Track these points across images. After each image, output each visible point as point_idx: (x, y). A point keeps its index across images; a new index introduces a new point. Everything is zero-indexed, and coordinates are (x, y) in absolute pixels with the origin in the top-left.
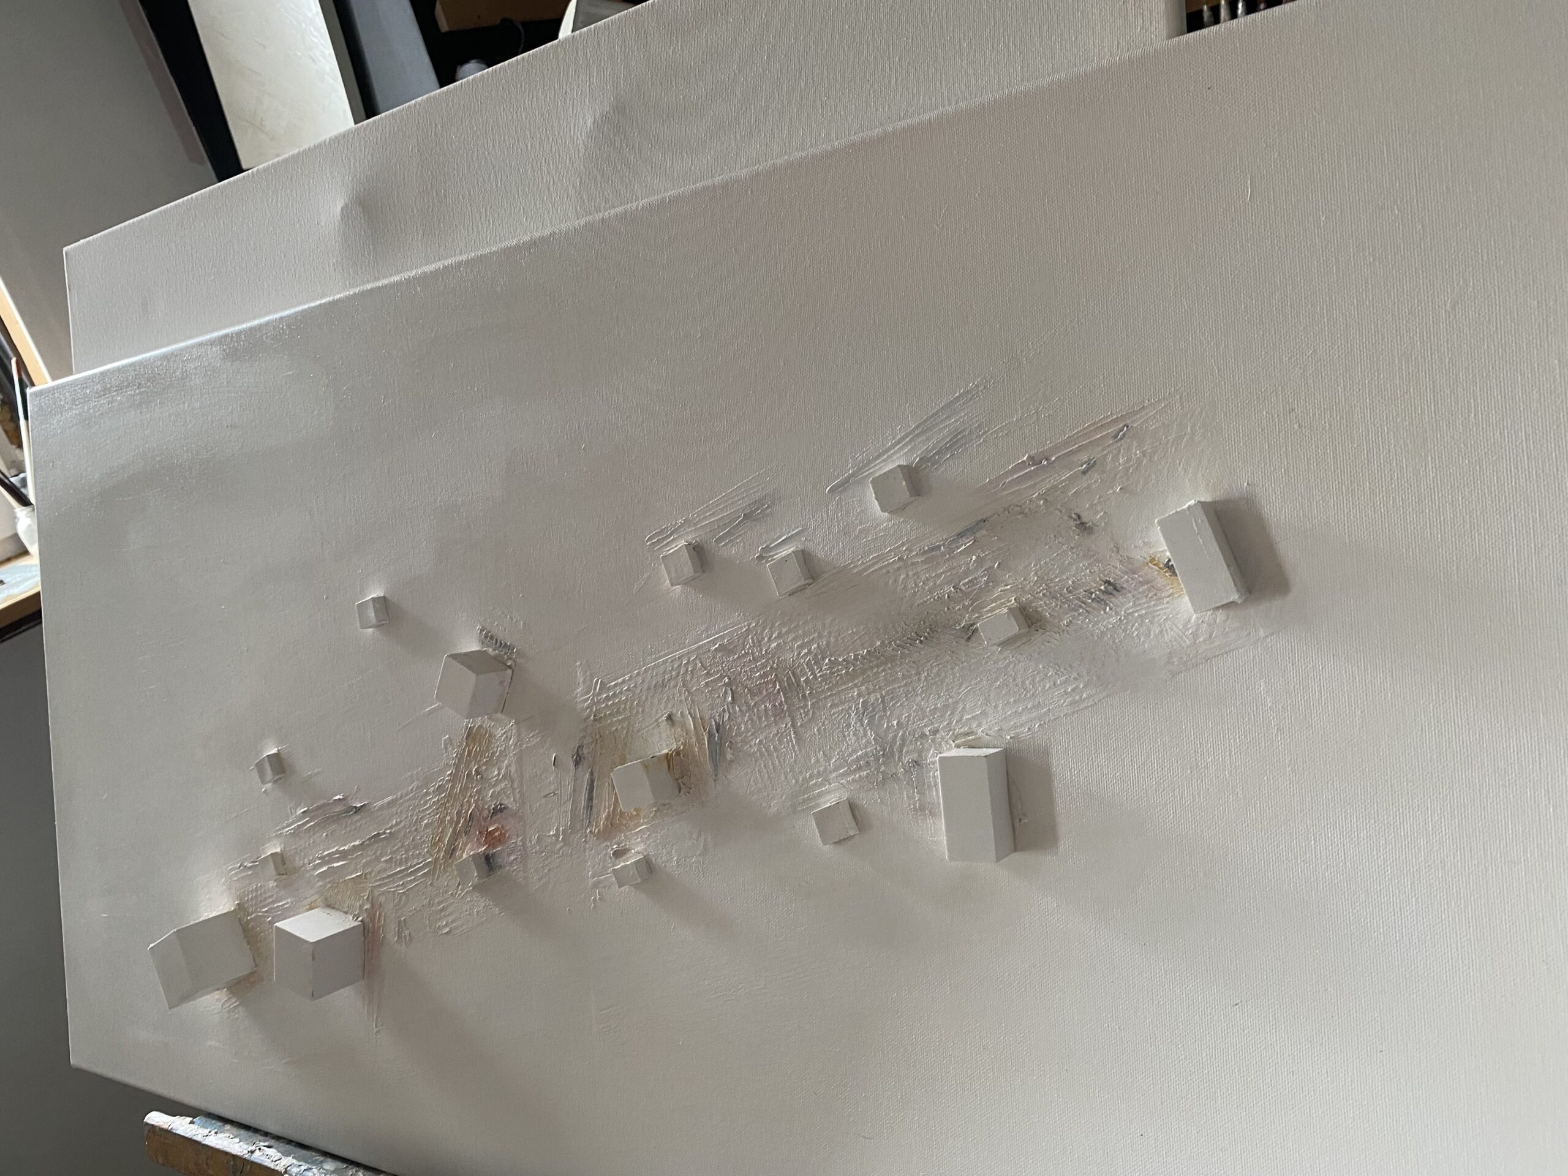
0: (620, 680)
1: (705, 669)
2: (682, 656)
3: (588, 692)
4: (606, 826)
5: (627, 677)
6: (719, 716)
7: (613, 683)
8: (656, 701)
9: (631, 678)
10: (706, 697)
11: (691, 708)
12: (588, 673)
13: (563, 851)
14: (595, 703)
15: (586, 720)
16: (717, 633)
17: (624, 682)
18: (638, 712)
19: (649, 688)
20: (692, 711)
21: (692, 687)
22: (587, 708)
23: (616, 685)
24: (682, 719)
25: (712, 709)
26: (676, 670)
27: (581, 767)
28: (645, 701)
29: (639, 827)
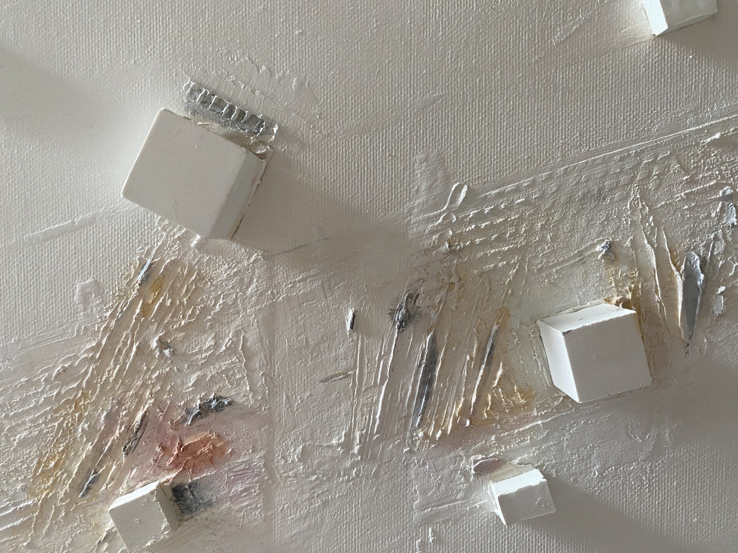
0: (510, 187)
1: (687, 173)
2: (642, 151)
3: (436, 206)
4: (458, 426)
5: (525, 183)
6: (707, 246)
7: (493, 192)
8: (583, 222)
9: (533, 185)
10: (683, 216)
11: (652, 233)
12: (440, 174)
13: (359, 471)
14: (451, 225)
15: (427, 251)
16: (713, 118)
17: (518, 190)
18: (543, 240)
19: (570, 201)
20: (654, 240)
21: (658, 201)
22: (433, 232)
23: (500, 195)
24: (632, 252)
25: (693, 235)
26: (627, 174)
27: (411, 328)
28: (559, 222)
29: (527, 423)
